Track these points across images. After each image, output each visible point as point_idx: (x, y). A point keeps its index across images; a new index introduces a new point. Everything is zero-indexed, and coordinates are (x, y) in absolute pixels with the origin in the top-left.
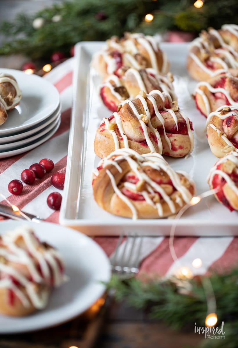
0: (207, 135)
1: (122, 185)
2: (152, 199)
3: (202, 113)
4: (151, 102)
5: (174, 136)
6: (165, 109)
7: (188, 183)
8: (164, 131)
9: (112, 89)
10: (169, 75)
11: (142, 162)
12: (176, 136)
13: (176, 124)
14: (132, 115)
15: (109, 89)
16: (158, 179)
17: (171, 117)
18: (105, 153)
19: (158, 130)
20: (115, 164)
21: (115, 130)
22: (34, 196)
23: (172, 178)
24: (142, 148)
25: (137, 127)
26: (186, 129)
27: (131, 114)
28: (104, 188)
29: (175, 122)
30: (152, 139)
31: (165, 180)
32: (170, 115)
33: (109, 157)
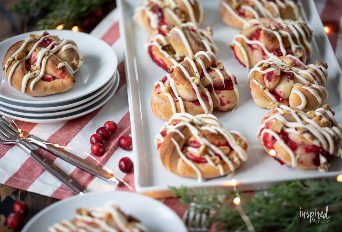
0: (250, 89)
1: (186, 150)
2: (214, 161)
3: (241, 63)
4: (200, 64)
5: (222, 93)
6: (212, 68)
7: (243, 143)
8: (213, 89)
9: (160, 47)
10: (208, 28)
11: (201, 126)
12: (224, 92)
13: (222, 82)
14: (184, 79)
15: (157, 48)
16: (217, 142)
17: (218, 76)
18: (163, 114)
19: (208, 90)
20: (178, 131)
21: (170, 93)
22: (105, 160)
23: (229, 140)
24: (196, 107)
25: (190, 89)
26: (232, 85)
27: (183, 77)
28: (170, 154)
29: (222, 80)
30: (204, 98)
31: (223, 142)
32: (217, 74)
33: (170, 121)
